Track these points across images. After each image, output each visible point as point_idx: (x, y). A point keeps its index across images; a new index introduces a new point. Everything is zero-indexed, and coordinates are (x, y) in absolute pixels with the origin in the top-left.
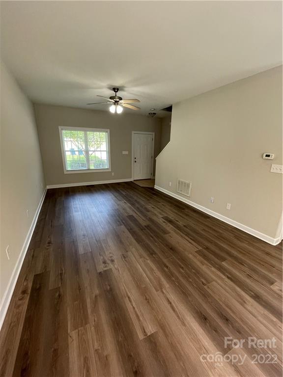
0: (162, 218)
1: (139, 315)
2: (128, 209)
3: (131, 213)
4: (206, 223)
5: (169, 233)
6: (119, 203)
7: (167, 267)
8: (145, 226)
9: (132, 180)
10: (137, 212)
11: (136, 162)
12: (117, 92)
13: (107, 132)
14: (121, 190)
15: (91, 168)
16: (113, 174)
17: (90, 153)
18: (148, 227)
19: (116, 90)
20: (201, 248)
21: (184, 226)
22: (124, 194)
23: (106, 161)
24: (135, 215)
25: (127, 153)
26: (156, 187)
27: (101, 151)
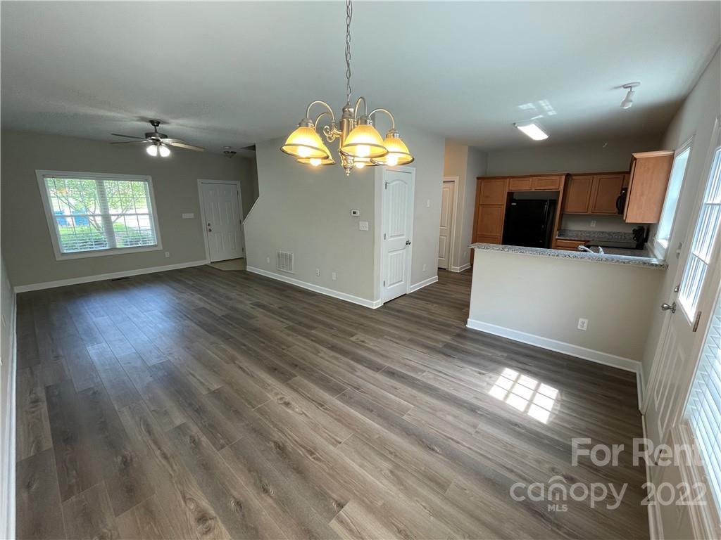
0: (251, 304)
1: (203, 381)
2: (197, 301)
3: (202, 305)
4: (310, 301)
5: (257, 317)
6: (181, 295)
7: (244, 345)
8: (223, 316)
9: (207, 262)
10: (212, 303)
11: (210, 231)
12: (158, 126)
13: (146, 180)
14: (186, 278)
15: (118, 247)
16: (167, 254)
17: (113, 218)
18: (227, 316)
19: (155, 123)
20: (292, 324)
21: (280, 308)
22: (191, 283)
23: (150, 232)
24: (208, 307)
25: (191, 216)
26: (249, 269)
27: (137, 214)
